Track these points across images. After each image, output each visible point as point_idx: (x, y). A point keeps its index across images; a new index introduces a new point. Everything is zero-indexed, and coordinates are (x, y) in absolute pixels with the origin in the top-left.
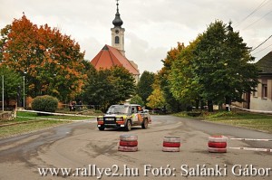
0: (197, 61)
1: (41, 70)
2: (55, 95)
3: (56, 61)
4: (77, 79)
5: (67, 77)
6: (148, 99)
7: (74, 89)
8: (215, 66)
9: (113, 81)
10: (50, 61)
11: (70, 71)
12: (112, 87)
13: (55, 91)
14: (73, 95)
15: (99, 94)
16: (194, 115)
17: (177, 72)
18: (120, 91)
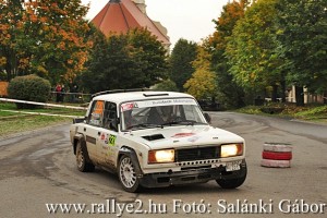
0: (282, 21)
1: (19, 33)
2: (41, 74)
3: (42, 19)
4: (77, 49)
5: (61, 45)
6: (186, 86)
7: (72, 66)
8: (312, 29)
9: (132, 54)
10: (33, 19)
11: (66, 36)
12: (130, 64)
13: (40, 68)
14: (69, 75)
15: (108, 74)
16: (272, 112)
17: (245, 40)
18: (143, 71)
